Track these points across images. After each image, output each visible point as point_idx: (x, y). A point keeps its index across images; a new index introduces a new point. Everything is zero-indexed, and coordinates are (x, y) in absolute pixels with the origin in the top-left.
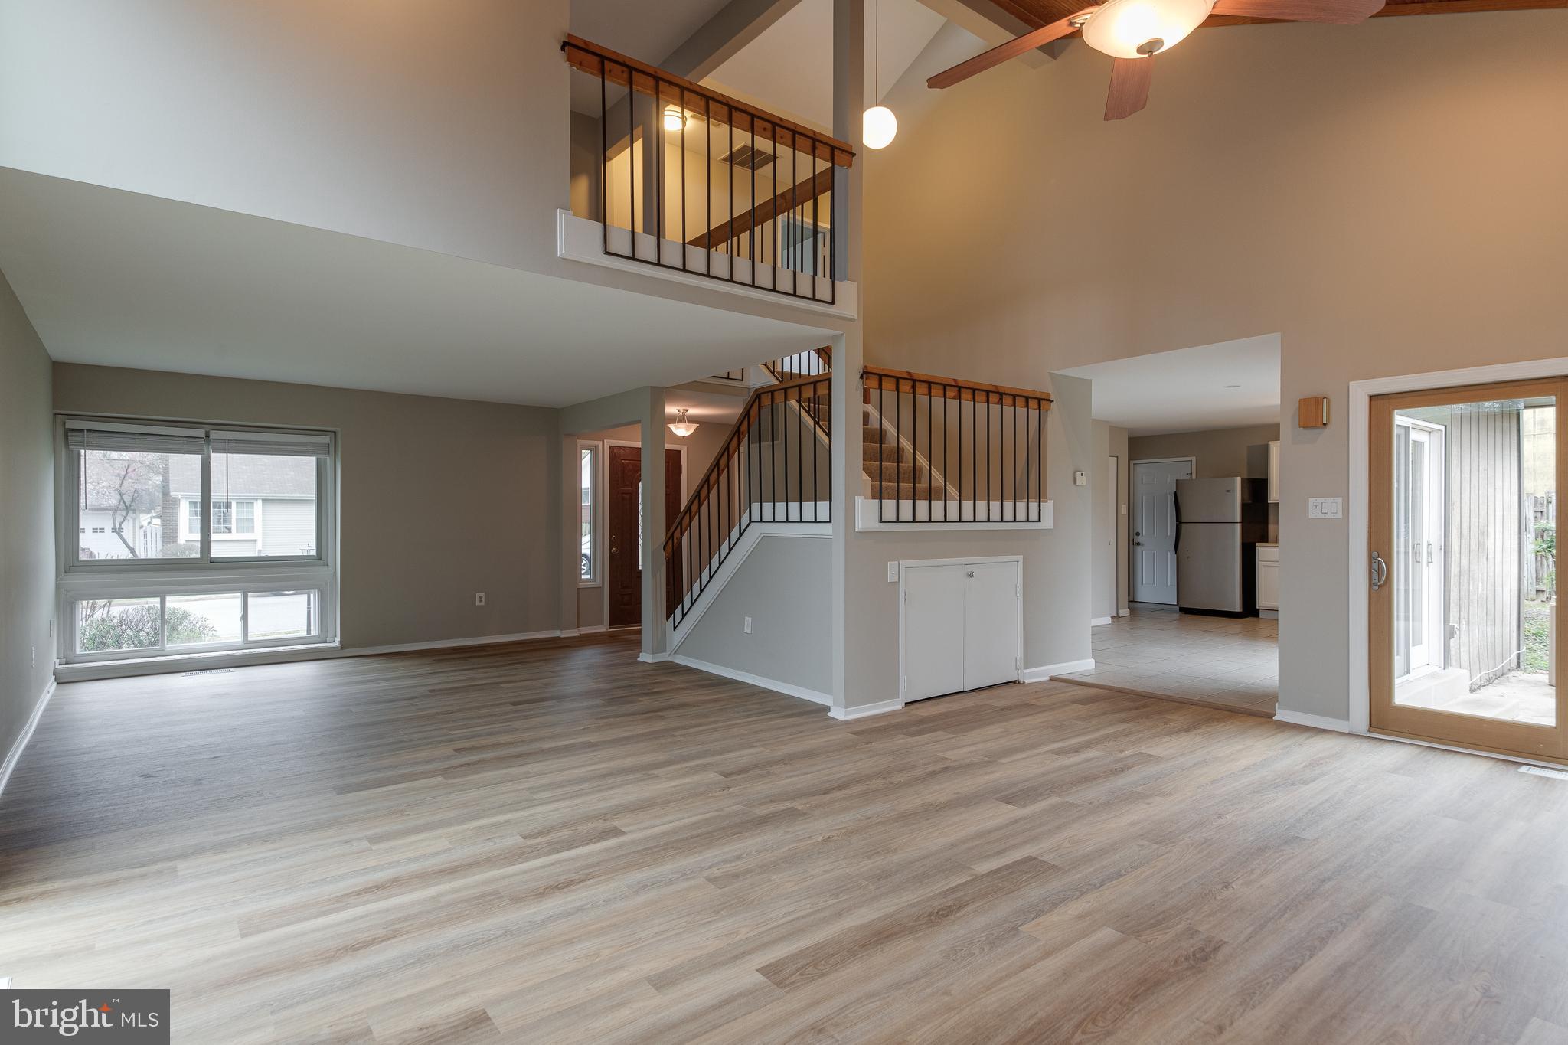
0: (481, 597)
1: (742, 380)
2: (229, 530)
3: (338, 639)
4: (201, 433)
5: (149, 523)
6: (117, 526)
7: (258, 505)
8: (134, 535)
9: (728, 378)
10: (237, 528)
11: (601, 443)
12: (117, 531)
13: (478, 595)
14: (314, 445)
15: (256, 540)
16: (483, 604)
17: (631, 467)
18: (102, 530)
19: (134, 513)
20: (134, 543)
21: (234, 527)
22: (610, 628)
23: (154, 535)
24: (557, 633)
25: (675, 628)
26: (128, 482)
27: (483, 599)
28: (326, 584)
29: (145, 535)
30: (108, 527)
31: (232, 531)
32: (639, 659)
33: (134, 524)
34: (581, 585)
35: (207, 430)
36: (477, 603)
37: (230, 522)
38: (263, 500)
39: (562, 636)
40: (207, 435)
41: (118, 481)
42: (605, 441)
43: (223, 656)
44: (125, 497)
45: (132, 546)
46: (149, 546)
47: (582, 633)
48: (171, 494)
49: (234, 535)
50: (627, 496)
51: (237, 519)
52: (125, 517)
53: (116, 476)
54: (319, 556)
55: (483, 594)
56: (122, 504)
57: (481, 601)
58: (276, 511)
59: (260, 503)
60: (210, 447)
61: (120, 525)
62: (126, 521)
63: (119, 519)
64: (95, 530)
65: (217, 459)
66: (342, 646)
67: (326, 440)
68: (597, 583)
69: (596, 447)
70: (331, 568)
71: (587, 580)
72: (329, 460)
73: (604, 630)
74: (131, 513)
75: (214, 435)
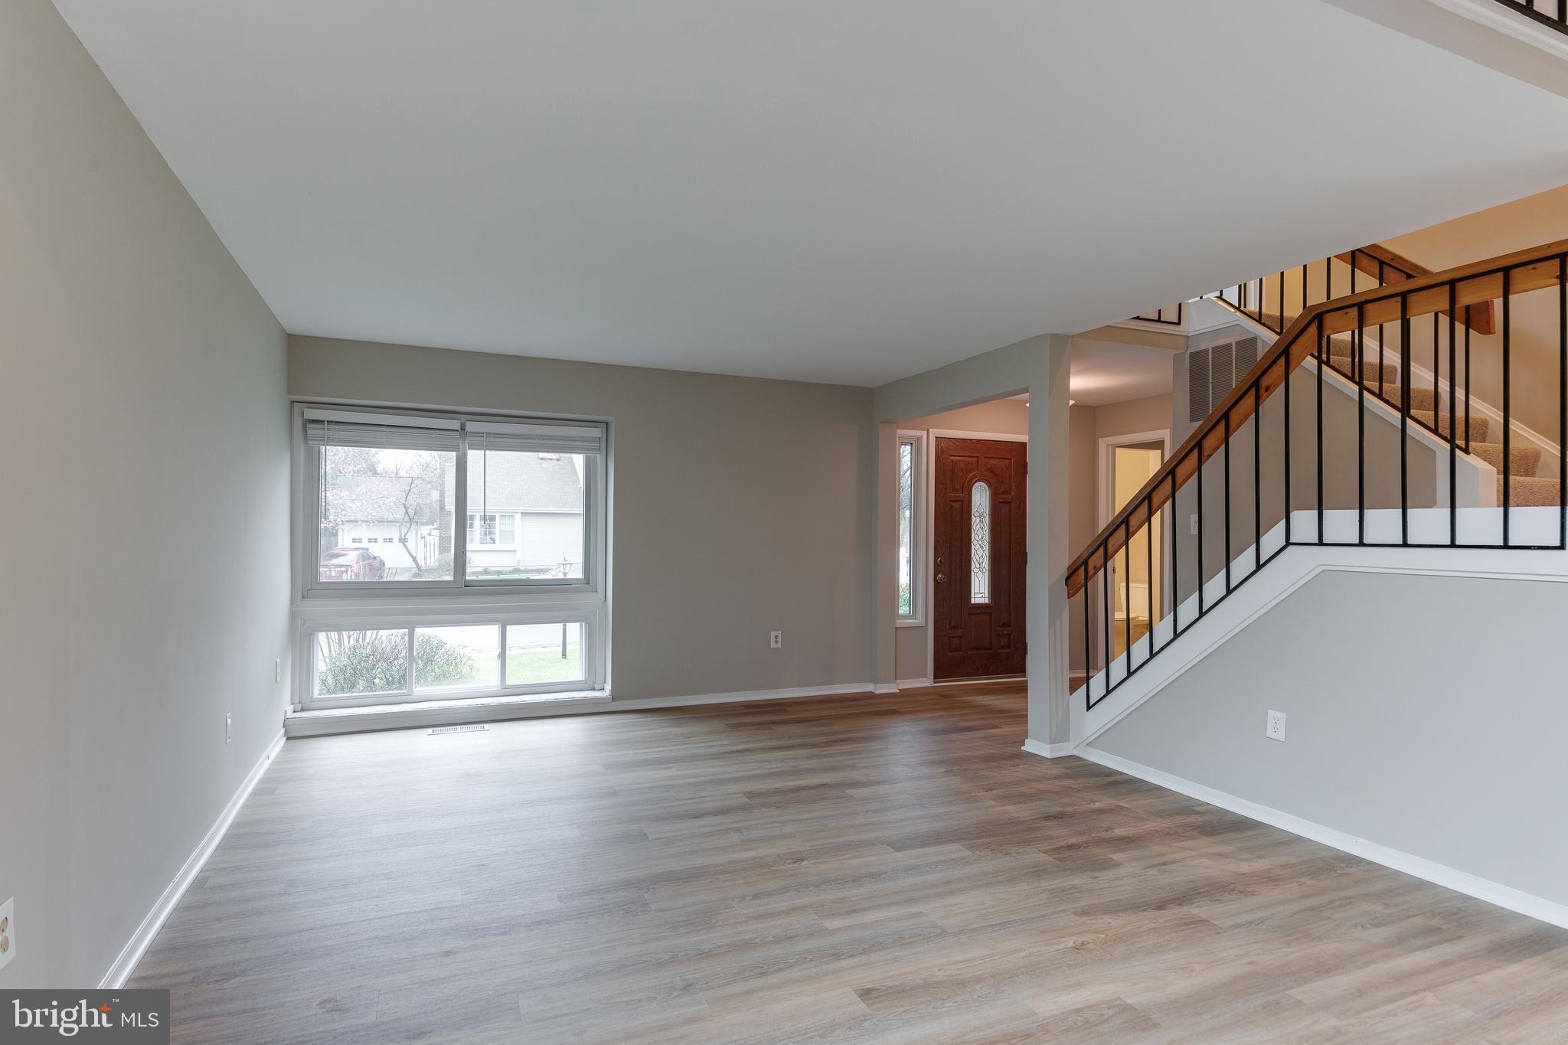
0: (776, 637)
1: (1179, 323)
2: (493, 541)
3: (608, 687)
4: (455, 424)
5: (429, 534)
6: (403, 537)
7: (518, 517)
8: (417, 545)
9: (1159, 321)
10: (500, 540)
11: (926, 433)
12: (403, 541)
13: (773, 634)
14: (583, 439)
15: (515, 551)
16: (779, 645)
17: (962, 465)
18: (391, 540)
19: (417, 525)
20: (416, 552)
21: (497, 537)
22: (934, 683)
23: (432, 546)
24: (869, 687)
25: (1089, 708)
26: (412, 496)
27: (779, 639)
28: (595, 615)
29: (425, 546)
30: (396, 537)
31: (496, 541)
32: (1023, 748)
33: (417, 535)
34: (900, 623)
35: (463, 421)
36: (773, 645)
37: (494, 534)
38: (522, 513)
39: (878, 692)
40: (463, 428)
41: (404, 496)
42: (931, 430)
43: (477, 707)
44: (410, 511)
45: (414, 555)
46: (428, 555)
47: (901, 687)
48: (447, 507)
49: (497, 546)
50: (957, 505)
51: (500, 531)
52: (409, 529)
53: (402, 491)
54: (587, 580)
55: (779, 633)
56: (407, 517)
57: (777, 642)
58: (534, 523)
59: (519, 515)
60: (466, 442)
61: (405, 536)
62: (410, 532)
63: (404, 530)
64: (385, 540)
65: (474, 457)
66: (614, 697)
67: (596, 432)
68: (918, 621)
69: (919, 439)
70: (601, 595)
71: (905, 617)
72: (600, 458)
73: (929, 685)
74: (414, 526)
75: (471, 427)
